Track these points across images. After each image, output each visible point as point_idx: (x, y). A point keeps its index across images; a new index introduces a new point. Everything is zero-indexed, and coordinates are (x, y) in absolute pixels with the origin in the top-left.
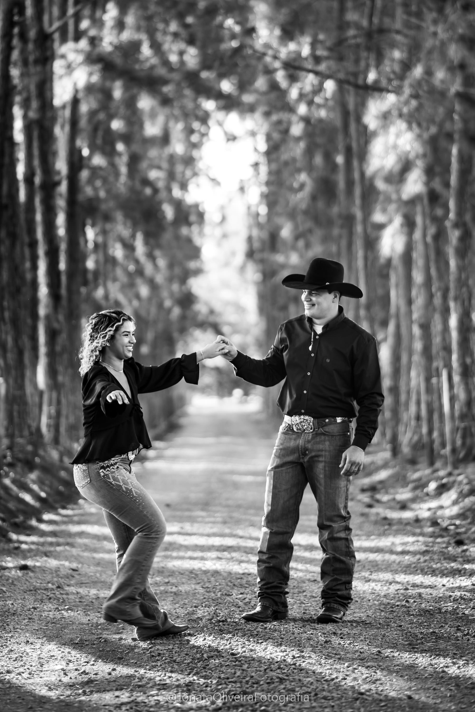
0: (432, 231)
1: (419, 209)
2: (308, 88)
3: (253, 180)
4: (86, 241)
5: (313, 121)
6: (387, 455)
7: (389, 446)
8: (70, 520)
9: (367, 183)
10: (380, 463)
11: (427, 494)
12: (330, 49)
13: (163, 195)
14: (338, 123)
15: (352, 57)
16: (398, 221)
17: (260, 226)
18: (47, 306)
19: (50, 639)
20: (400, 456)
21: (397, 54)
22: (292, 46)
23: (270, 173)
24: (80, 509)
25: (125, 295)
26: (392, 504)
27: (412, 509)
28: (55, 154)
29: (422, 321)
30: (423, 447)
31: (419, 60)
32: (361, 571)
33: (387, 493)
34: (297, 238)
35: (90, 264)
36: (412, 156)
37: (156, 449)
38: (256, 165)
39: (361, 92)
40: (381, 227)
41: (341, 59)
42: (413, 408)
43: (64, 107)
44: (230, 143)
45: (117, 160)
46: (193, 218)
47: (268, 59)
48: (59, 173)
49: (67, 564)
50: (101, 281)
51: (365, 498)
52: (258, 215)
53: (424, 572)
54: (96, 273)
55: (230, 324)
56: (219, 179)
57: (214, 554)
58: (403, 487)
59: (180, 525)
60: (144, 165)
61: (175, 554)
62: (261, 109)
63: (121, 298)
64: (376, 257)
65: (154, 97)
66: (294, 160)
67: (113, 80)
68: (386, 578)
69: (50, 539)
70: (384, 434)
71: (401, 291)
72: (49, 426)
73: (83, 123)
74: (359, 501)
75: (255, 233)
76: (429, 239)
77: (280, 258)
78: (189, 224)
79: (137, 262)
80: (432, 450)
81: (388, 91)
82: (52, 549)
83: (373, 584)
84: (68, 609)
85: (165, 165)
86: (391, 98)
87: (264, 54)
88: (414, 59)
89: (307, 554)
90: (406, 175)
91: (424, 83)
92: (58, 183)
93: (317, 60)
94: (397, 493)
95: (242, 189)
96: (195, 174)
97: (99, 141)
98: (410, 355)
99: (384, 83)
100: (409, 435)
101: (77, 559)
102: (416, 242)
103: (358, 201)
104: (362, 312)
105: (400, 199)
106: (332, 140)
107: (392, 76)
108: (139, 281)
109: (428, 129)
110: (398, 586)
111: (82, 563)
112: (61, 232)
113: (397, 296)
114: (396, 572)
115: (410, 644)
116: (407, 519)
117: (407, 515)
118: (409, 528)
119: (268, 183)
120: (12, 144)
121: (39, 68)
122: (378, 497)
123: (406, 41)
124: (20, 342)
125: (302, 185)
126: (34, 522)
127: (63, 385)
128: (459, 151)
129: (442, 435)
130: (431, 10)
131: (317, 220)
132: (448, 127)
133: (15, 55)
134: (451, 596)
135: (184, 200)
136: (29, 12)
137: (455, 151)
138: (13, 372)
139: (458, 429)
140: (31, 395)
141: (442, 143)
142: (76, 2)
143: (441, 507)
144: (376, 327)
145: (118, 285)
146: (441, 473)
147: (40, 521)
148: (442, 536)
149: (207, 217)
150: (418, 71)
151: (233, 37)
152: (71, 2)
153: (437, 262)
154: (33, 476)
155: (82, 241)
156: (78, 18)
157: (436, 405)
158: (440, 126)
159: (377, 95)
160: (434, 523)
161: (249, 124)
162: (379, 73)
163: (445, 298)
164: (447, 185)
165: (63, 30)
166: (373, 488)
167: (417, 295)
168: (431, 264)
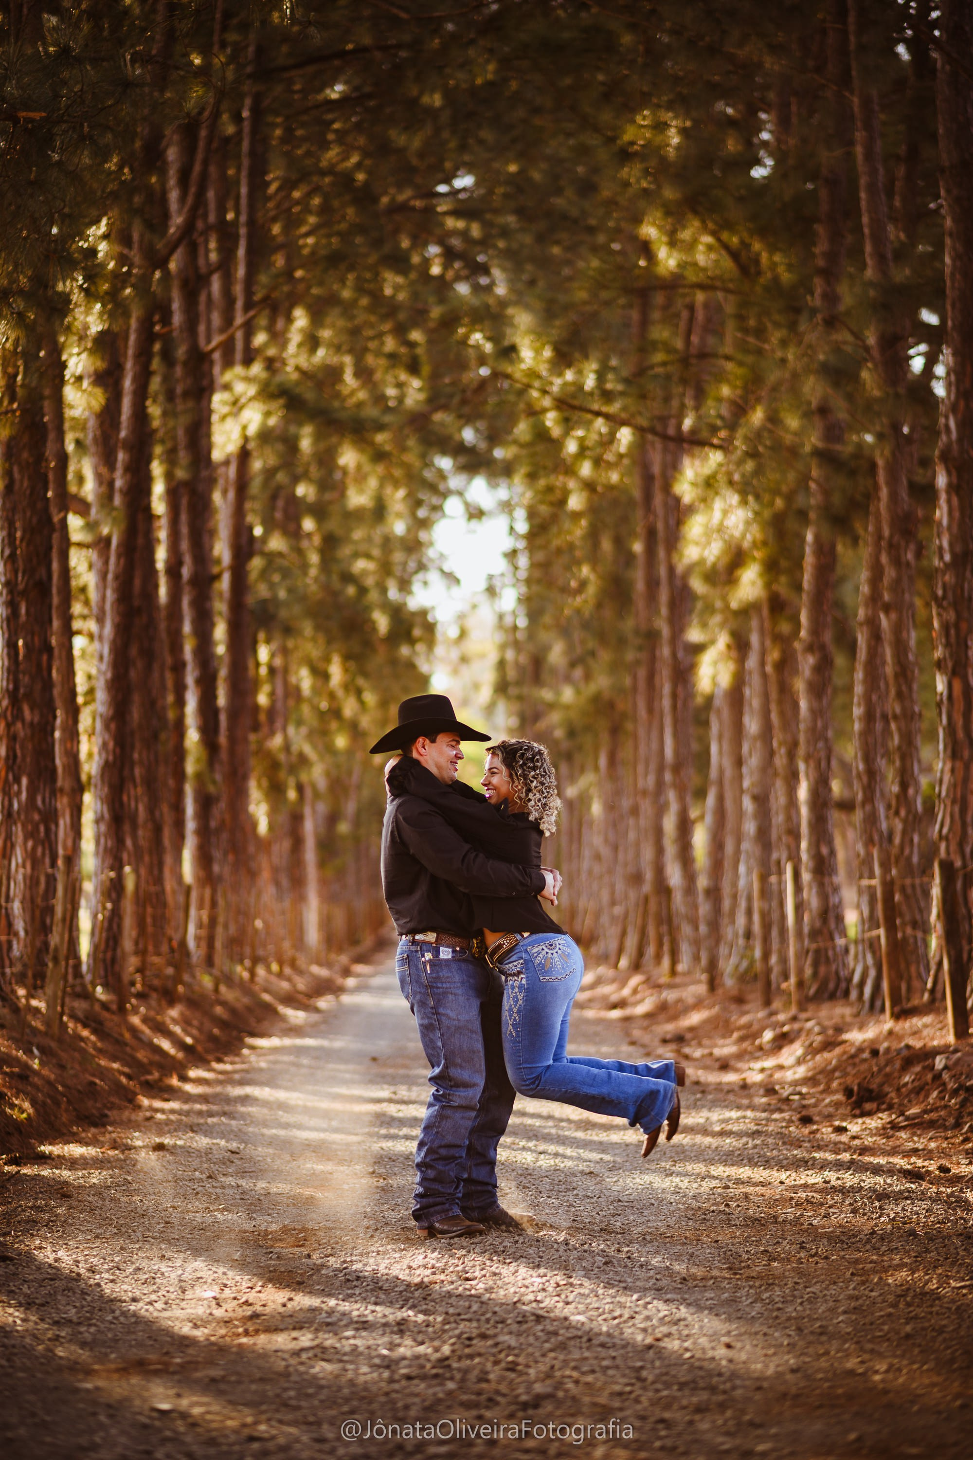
0: (774, 655)
1: (754, 623)
2: (594, 437)
3: (509, 579)
4: (258, 665)
5: (599, 489)
6: (701, 989)
7: (704, 977)
8: (228, 1079)
9: (678, 583)
10: (690, 1000)
11: (760, 1048)
12: (626, 381)
13: (373, 596)
14: (637, 493)
15: (659, 393)
16: (723, 640)
17: (517, 645)
18: (198, 760)
19: (197, 1252)
20: (720, 991)
21: (725, 391)
22: (570, 375)
23: (533, 565)
24: (244, 1062)
25: (315, 747)
26: (708, 1062)
27: (737, 1070)
28: (212, 533)
29: (756, 791)
30: (755, 977)
31: (758, 400)
32: (659, 1160)
33: (700, 1045)
34: (573, 665)
35: (263, 699)
36: (746, 545)
37: (358, 975)
38: (512, 555)
39: (672, 446)
40: (699, 649)
41: (643, 397)
42: (741, 920)
43: (227, 463)
44: (474, 523)
45: (305, 544)
46: (417, 632)
47: (535, 394)
48: (218, 561)
49: (223, 1143)
50: (279, 724)
52: (515, 628)
53: (752, 1162)
54: (271, 712)
56: (458, 575)
58: (724, 1037)
59: (392, 1089)
60: (346, 551)
62: (522, 471)
63: (308, 749)
64: (691, 695)
65: (362, 451)
66: (571, 547)
67: (300, 424)
68: (697, 1171)
69: (198, 1107)
70: (696, 958)
71: (726, 746)
72: (198, 938)
73: (255, 486)
75: (510, 655)
76: (769, 669)
77: (547, 695)
78: (412, 641)
79: (332, 696)
80: (768, 983)
81: (713, 446)
82: (202, 1121)
83: (677, 1180)
84: (224, 1209)
85: (376, 552)
86: (716, 458)
87: (529, 386)
88: (752, 397)
89: (580, 1135)
90: (739, 572)
91: (766, 434)
92: (218, 577)
93: (606, 396)
94: (716, 1046)
95: (491, 591)
96: (422, 567)
97: (278, 515)
98: (739, 842)
99: (705, 434)
100: (733, 960)
101: (238, 1135)
102: (750, 673)
103: (664, 611)
104: (668, 777)
105: (727, 606)
106: (626, 519)
107: (719, 423)
108: (334, 725)
109: (772, 504)
110: (715, 1183)
111: (246, 1143)
112: (221, 650)
113: (721, 753)
114: (711, 1162)
115: (730, 1269)
116: (729, 1084)
117: (730, 1078)
118: (731, 1097)
119: (529, 582)
120: (150, 517)
121: (190, 404)
122: (687, 1050)
123: (740, 371)
124: (157, 814)
125: (583, 584)
126: (175, 1081)
127: (220, 878)
128: (817, 538)
129: (784, 960)
130: (777, 325)
131: (602, 637)
132: (800, 501)
133: (155, 384)
134: (792, 1198)
135: (405, 604)
136: (177, 319)
137: (809, 537)
138: (147, 859)
139: (807, 952)
140: (174, 892)
141: (792, 524)
142: (248, 307)
143: (781, 1067)
144: (689, 799)
145: (304, 730)
146: (781, 1017)
147: (184, 1079)
148: (781, 1111)
149: (439, 630)
150: (758, 416)
151: (482, 360)
152: (239, 304)
153: (780, 702)
154: (174, 1013)
155: (251, 665)
156: (249, 330)
157: (775, 916)
158: (789, 498)
159: (697, 450)
160: (770, 1091)
161: (503, 493)
162: (699, 418)
163: (791, 756)
164: (798, 587)
165: (228, 348)
166: (680, 1039)
167: (750, 752)
168: (772, 706)
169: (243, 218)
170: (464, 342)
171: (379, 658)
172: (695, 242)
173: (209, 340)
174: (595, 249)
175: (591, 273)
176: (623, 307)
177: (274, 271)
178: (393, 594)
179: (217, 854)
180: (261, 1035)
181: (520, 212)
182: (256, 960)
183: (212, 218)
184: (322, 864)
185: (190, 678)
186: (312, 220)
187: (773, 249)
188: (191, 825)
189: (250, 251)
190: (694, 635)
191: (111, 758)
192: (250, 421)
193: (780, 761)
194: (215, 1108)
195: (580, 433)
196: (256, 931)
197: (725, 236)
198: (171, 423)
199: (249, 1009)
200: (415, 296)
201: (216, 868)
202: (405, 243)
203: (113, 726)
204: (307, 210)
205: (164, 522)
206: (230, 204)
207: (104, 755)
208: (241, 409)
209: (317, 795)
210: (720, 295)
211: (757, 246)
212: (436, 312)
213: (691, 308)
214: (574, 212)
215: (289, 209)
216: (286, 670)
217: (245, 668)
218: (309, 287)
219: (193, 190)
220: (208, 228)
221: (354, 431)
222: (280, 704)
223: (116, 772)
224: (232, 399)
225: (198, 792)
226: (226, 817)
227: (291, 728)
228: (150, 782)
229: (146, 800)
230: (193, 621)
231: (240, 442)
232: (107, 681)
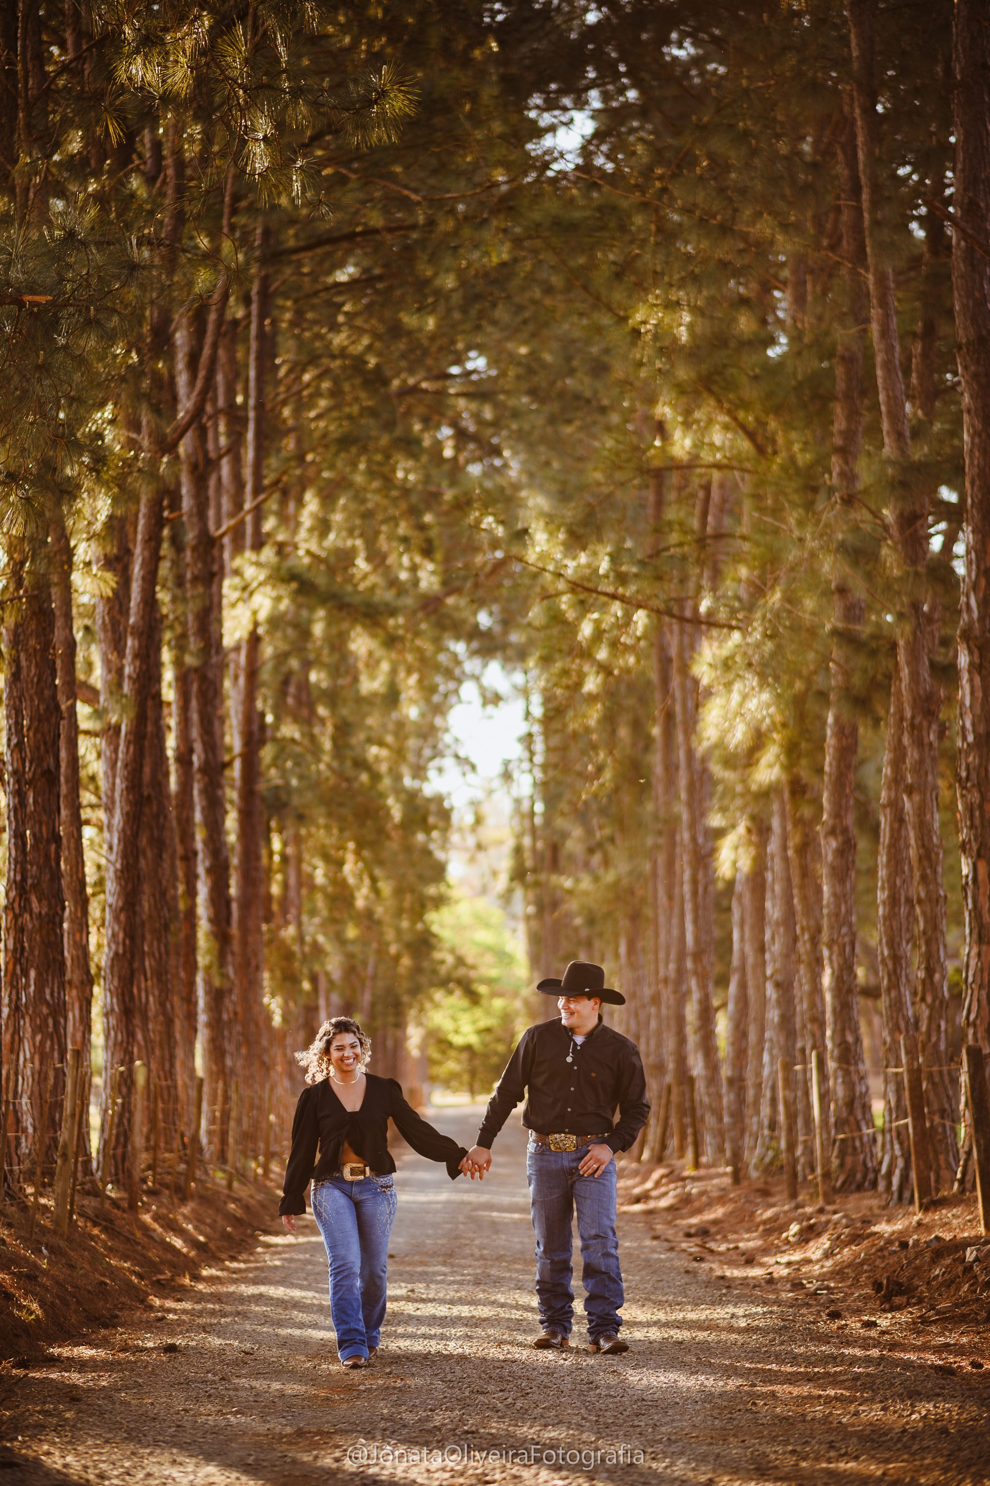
0: (794, 841)
1: (776, 807)
2: (609, 620)
3: (526, 765)
4: (271, 854)
5: (615, 672)
6: (726, 1181)
7: (729, 1169)
8: (242, 1278)
9: (697, 766)
10: (715, 1194)
11: (787, 1242)
12: (642, 563)
13: (386, 782)
14: (654, 676)
15: (676, 575)
16: (743, 825)
17: (534, 831)
18: (210, 952)
19: (209, 1458)
20: (745, 1183)
21: (743, 572)
22: (583, 558)
23: (549, 750)
24: (257, 1261)
25: (328, 937)
26: (734, 1255)
27: (762, 1265)
28: (222, 720)
29: (779, 978)
30: (781, 1169)
31: (777, 581)
33: (725, 1239)
34: (591, 851)
35: (275, 889)
36: (766, 727)
38: (528, 738)
39: (688, 628)
40: (720, 833)
41: (659, 579)
43: (237, 649)
44: (490, 708)
45: (318, 729)
46: (432, 820)
47: (548, 577)
48: (230, 749)
49: (236, 1343)
50: (292, 914)
51: (691, 1246)
52: (532, 814)
53: (779, 1360)
54: (284, 902)
55: (489, 981)
56: (473, 760)
57: (460, 1331)
58: (749, 1231)
59: (410, 1286)
60: (359, 737)
61: (400, 1330)
62: (536, 655)
63: (322, 940)
64: (711, 880)
65: (373, 636)
66: (588, 730)
67: (312, 609)
69: (210, 1306)
70: (721, 1150)
71: (748, 932)
72: (210, 1133)
73: (266, 674)
74: (684, 1251)
75: (527, 841)
76: (790, 853)
77: (566, 882)
78: (428, 830)
79: (343, 883)
80: (795, 1175)
81: (731, 628)
82: (215, 1321)
83: (703, 1378)
84: (237, 1412)
85: (389, 739)
86: (734, 639)
87: (541, 570)
88: (770, 578)
90: (758, 754)
91: (785, 615)
92: (229, 764)
93: (622, 579)
94: (741, 1239)
95: (507, 776)
96: (437, 754)
97: (289, 702)
98: (762, 1030)
99: (722, 615)
100: (758, 1152)
101: (252, 1336)
102: (772, 857)
103: (683, 795)
104: (689, 964)
105: (748, 790)
106: (643, 701)
107: (736, 604)
109: (791, 685)
110: (741, 1381)
111: (260, 1344)
112: (232, 838)
113: (742, 939)
114: (737, 1359)
115: (757, 1469)
116: (754, 1278)
117: (756, 1272)
118: (757, 1292)
119: (545, 767)
120: (159, 703)
121: (201, 589)
122: (712, 1245)
123: (757, 551)
124: (169, 1007)
125: (600, 769)
126: (187, 1281)
127: (232, 1071)
128: (837, 720)
129: (809, 1150)
130: (794, 505)
131: (620, 823)
132: (820, 681)
133: (164, 569)
134: (820, 1396)
135: (420, 790)
136: (187, 503)
137: (830, 720)
138: (158, 1052)
139: (835, 1141)
140: (185, 1086)
141: (811, 706)
142: (258, 490)
143: (808, 1261)
144: (711, 986)
145: (317, 920)
146: (809, 1210)
147: (197, 1278)
148: (808, 1305)
149: (455, 818)
150: (776, 597)
151: (495, 544)
152: (249, 488)
153: (802, 887)
154: (186, 1210)
155: (264, 852)
156: (259, 515)
157: (800, 1106)
158: (809, 682)
159: (715, 632)
160: (797, 1285)
161: (519, 678)
162: (716, 599)
163: (815, 941)
164: (820, 771)
165: (238, 533)
166: (704, 1232)
167: (773, 938)
168: (796, 892)
169: (252, 402)
170: (477, 525)
171: (393, 845)
172: (710, 422)
173: (219, 525)
174: (608, 429)
175: (606, 453)
176: (640, 488)
177: (284, 454)
178: (408, 782)
179: (229, 1047)
180: (276, 1233)
181: (533, 393)
182: (270, 1156)
183: (221, 402)
185: (201, 868)
186: (323, 403)
187: (788, 426)
188: (202, 1018)
189: (260, 435)
190: (716, 820)
191: (121, 951)
192: (261, 606)
193: (803, 947)
194: (228, 1308)
195: (596, 616)
196: (270, 1125)
197: (741, 415)
198: (180, 609)
199: (263, 1206)
200: (427, 479)
201: (229, 1062)
202: (417, 427)
203: (122, 917)
204: (318, 394)
205: (174, 708)
206: (239, 387)
207: (113, 947)
208: (251, 594)
209: (331, 985)
210: (737, 474)
211: (773, 424)
212: (448, 495)
213: (707, 488)
214: (588, 394)
215: (299, 392)
216: (299, 860)
217: (258, 858)
218: (319, 472)
219: (202, 374)
220: (217, 412)
221: (367, 615)
222: (292, 894)
223: (126, 965)
224: (242, 584)
225: (208, 982)
226: (239, 1010)
227: (305, 918)
228: (161, 974)
229: (156, 993)
230: (203, 809)
231: (250, 627)
232: (116, 871)
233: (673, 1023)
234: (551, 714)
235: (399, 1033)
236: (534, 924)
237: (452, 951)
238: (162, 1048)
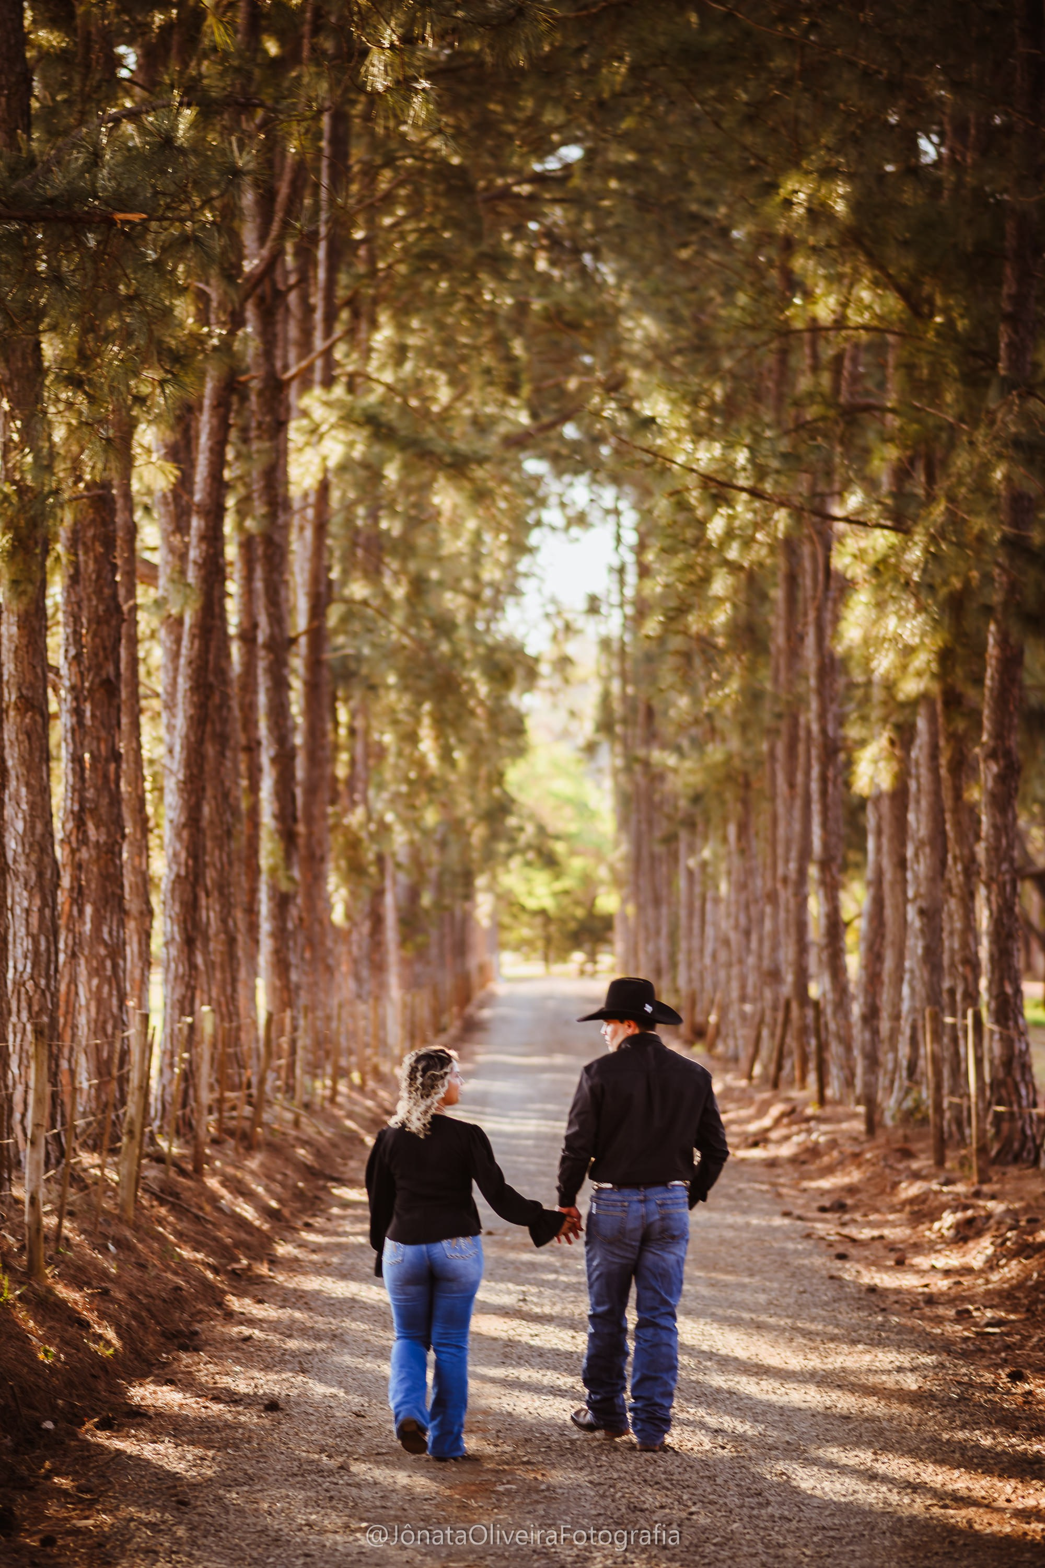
4: (336, 726)
16: (885, 736)
17: (624, 675)
18: (273, 853)
21: (892, 452)
25: (398, 815)
29: (924, 903)
35: (341, 770)
38: (620, 569)
40: (857, 745)
43: (305, 498)
48: (296, 625)
50: (360, 795)
54: (351, 782)
65: (460, 489)
66: (713, 632)
71: (885, 843)
73: (335, 525)
75: (616, 686)
79: (421, 762)
92: (294, 641)
97: (359, 553)
108: (424, 796)
112: (297, 711)
124: (231, 923)
138: (218, 975)
153: (956, 814)
155: (329, 726)
167: (916, 855)
168: (948, 816)
171: (478, 721)
173: (286, 369)
179: (293, 959)
182: (337, 1075)
184: (404, 941)
185: (265, 758)
186: (400, 212)
188: (265, 926)
190: (853, 730)
191: (183, 872)
192: (332, 451)
193: (954, 876)
195: (727, 511)
198: (245, 468)
201: (294, 976)
202: (506, 236)
203: (185, 834)
205: (237, 569)
207: (175, 868)
208: (321, 437)
209: (398, 866)
216: (367, 729)
217: (324, 734)
219: (279, 216)
221: (451, 466)
222: (360, 768)
223: (189, 888)
224: (312, 427)
225: (274, 888)
226: (304, 915)
227: (371, 793)
228: (223, 887)
229: (217, 907)
230: (268, 690)
231: (320, 476)
232: (178, 782)
233: (793, 930)
234: (671, 614)
235: (467, 905)
236: (623, 778)
237: (532, 817)
238: (223, 971)
